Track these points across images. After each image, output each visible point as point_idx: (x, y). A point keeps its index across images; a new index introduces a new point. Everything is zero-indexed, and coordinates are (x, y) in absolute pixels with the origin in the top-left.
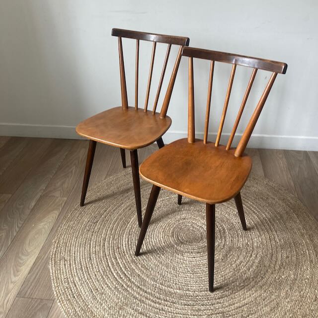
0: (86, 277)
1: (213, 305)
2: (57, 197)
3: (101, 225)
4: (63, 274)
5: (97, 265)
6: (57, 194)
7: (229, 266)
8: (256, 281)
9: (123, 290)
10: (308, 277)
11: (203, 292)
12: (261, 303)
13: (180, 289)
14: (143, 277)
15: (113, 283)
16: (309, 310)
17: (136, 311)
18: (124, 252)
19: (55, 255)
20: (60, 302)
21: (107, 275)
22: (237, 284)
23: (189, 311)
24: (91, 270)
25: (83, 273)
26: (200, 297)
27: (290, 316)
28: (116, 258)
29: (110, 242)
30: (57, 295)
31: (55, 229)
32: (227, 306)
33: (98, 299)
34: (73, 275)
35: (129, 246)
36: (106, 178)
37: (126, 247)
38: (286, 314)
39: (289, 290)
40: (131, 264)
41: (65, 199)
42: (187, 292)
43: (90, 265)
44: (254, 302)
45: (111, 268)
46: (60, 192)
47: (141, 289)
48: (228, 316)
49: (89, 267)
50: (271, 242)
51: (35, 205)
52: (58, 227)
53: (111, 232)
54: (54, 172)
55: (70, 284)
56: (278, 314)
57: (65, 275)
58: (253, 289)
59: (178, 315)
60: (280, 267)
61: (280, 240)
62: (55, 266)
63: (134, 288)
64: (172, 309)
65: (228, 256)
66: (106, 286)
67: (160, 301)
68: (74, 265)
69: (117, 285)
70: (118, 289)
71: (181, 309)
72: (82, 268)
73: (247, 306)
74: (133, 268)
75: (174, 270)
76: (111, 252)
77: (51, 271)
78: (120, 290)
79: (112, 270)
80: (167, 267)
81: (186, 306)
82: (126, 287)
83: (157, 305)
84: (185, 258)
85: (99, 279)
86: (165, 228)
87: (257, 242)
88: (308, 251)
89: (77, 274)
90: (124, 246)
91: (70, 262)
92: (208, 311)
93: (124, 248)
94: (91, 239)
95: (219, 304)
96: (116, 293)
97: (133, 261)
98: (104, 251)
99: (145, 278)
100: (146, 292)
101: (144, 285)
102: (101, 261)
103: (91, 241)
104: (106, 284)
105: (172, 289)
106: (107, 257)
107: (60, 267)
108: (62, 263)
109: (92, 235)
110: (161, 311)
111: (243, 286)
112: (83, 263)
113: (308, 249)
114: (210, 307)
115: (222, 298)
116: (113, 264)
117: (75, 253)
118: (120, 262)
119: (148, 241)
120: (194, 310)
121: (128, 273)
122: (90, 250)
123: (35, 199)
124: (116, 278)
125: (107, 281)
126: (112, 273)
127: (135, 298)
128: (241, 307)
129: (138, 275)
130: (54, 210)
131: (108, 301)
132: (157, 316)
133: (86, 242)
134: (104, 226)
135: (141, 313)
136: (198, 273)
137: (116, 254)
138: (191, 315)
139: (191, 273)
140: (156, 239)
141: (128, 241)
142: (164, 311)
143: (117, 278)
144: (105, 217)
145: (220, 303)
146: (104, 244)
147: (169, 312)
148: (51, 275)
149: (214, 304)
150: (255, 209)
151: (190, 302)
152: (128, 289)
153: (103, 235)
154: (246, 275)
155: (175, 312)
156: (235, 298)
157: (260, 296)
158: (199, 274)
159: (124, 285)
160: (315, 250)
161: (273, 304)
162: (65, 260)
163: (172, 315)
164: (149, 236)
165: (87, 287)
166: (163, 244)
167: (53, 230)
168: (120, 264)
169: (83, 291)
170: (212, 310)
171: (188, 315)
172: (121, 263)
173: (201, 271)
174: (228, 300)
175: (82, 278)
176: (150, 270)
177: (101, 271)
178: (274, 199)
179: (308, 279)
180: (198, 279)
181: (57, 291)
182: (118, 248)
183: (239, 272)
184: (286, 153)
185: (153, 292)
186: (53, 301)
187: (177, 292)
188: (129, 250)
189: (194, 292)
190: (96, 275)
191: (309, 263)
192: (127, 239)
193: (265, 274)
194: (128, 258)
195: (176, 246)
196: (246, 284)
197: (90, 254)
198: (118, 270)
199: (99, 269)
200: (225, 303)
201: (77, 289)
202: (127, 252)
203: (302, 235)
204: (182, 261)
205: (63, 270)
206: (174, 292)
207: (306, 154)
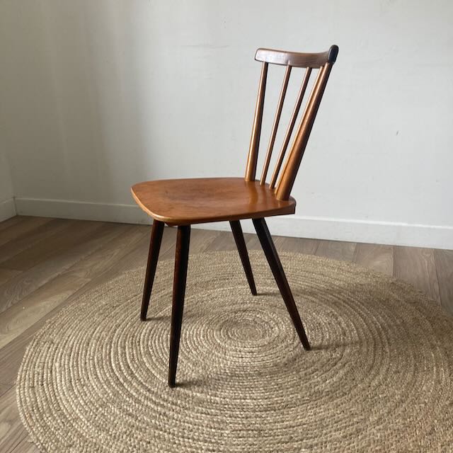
0: (71, 365)
1: (247, 418)
2: (79, 278)
3: (122, 310)
4: (41, 358)
7: (294, 373)
8: (331, 397)
9: (116, 384)
10: (426, 401)
11: (238, 401)
12: (330, 426)
13: (202, 393)
14: (153, 372)
15: (105, 375)
16: (415, 445)
17: (124, 412)
18: (139, 342)
19: (43, 335)
20: (19, 388)
21: (102, 365)
22: (299, 397)
23: (206, 422)
24: (83, 357)
25: (69, 360)
26: (230, 406)
27: (377, 448)
28: (124, 348)
29: (125, 329)
30: (21, 380)
32: (270, 423)
33: (75, 391)
34: (54, 360)
35: (149, 335)
37: (144, 336)
38: (369, 445)
39: (386, 415)
40: (143, 356)
41: (90, 280)
42: (212, 398)
43: (84, 352)
44: (318, 423)
45: (112, 357)
46: (85, 273)
48: (267, 435)
49: (82, 353)
50: (375, 351)
51: (46, 283)
52: (64, 307)
54: (90, 253)
55: (45, 370)
56: (356, 444)
57: (43, 359)
58: (322, 406)
59: (186, 424)
60: (379, 382)
62: (34, 348)
63: (134, 384)
64: (180, 416)
65: (297, 360)
66: (94, 377)
67: (165, 404)
68: (61, 350)
69: (110, 378)
70: (110, 383)
71: (193, 418)
72: (71, 353)
73: (304, 426)
74: (143, 361)
75: (204, 369)
76: (120, 340)
77: (26, 353)
78: (112, 383)
79: (112, 360)
80: (195, 364)
81: (203, 415)
82: (122, 382)
83: (159, 408)
84: (228, 357)
85: (88, 368)
86: (211, 320)
88: (437, 368)
89: (61, 359)
90: (142, 335)
91: (58, 345)
92: (236, 425)
93: (142, 337)
94: (100, 323)
95: (258, 419)
96: (105, 387)
98: (111, 339)
99: (155, 374)
101: (151, 383)
102: (102, 348)
103: (98, 326)
104: (96, 375)
105: (190, 392)
106: (113, 345)
107: (41, 350)
108: (47, 345)
109: (104, 320)
110: (161, 417)
111: (307, 400)
112: (75, 349)
113: (437, 365)
114: (242, 421)
115: (266, 411)
116: (116, 353)
117: (69, 337)
118: (127, 353)
120: (213, 422)
121: (133, 366)
122: (92, 335)
123: (49, 278)
124: (113, 370)
125: (98, 371)
126: (110, 363)
127: (130, 396)
128: (294, 427)
129: (148, 369)
130: (68, 290)
131: (88, 395)
133: (91, 326)
134: (125, 311)
135: (130, 415)
136: (239, 377)
137: (127, 343)
138: (207, 427)
139: (228, 376)
140: (193, 332)
141: (151, 330)
142: (167, 417)
143: (115, 370)
144: (132, 302)
145: (260, 417)
146: (116, 330)
147: (174, 418)
148: (25, 356)
149: (250, 417)
150: (363, 310)
151: (213, 410)
152: (125, 384)
153: (118, 321)
154: (316, 388)
155: (182, 420)
156: (288, 414)
157: (332, 416)
158: (241, 378)
159: (121, 380)
160: (450, 368)
161: (352, 429)
162: (52, 343)
163: (176, 424)
165: (67, 376)
166: (202, 338)
167: (56, 310)
168: (127, 355)
169: (58, 380)
170: (243, 424)
171: (202, 426)
172: (130, 353)
173: (246, 375)
174: (275, 415)
175: (64, 365)
177: (96, 359)
178: (399, 301)
179: (426, 404)
180: (237, 383)
181: (23, 376)
182: (133, 337)
183: (306, 383)
184: (437, 253)
185: (159, 392)
186: (12, 386)
187: (196, 395)
188: (148, 340)
189: (224, 398)
190: (86, 363)
191: (433, 383)
192: (150, 328)
193: (351, 389)
194: (142, 349)
195: (219, 341)
196: (314, 399)
197: (90, 340)
198: (120, 361)
199: (93, 357)
200: (269, 418)
201: (52, 375)
202: (143, 342)
203: (433, 347)
204: (221, 360)
205: (43, 353)
206: (193, 395)
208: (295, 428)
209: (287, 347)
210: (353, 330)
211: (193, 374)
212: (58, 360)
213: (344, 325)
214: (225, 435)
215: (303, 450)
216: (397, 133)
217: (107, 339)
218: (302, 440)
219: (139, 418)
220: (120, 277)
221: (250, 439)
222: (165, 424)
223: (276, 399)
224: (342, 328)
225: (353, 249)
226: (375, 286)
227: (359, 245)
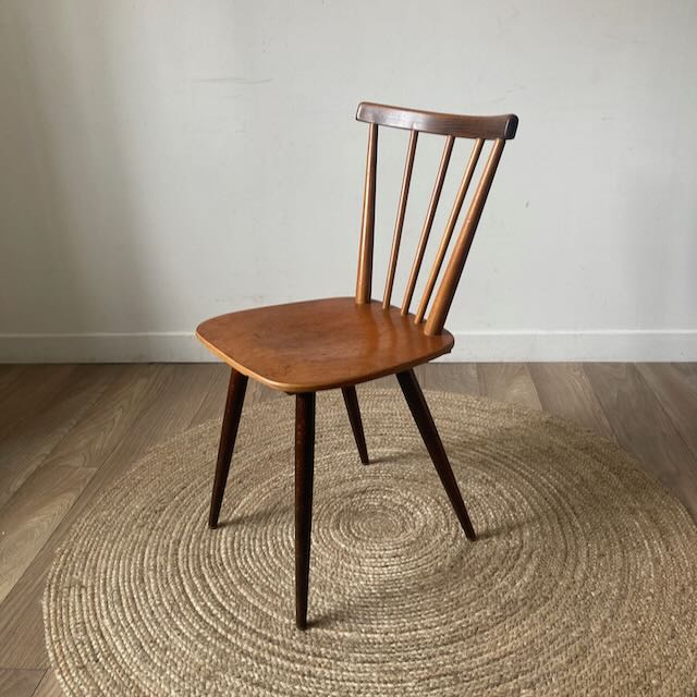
0: (129, 619)
1: (430, 658)
2: (76, 468)
3: (172, 515)
5: (158, 592)
6: (77, 461)
7: (468, 578)
8: (531, 607)
9: (216, 639)
10: (652, 591)
11: (408, 634)
12: (546, 650)
13: (351, 631)
14: (264, 610)
15: (192, 627)
16: (660, 656)
17: (246, 681)
18: (222, 564)
19: (59, 576)
20: (61, 672)
21: (180, 611)
22: (488, 614)
23: (374, 674)
24: (143, 602)
25: (123, 611)
26: (399, 644)
27: (616, 670)
28: (202, 577)
29: (191, 547)
30: (56, 659)
31: (66, 528)
32: (464, 660)
33: (155, 660)
34: (99, 616)
35: (233, 550)
37: (226, 553)
38: (604, 668)
39: (609, 620)
40: (238, 587)
41: (95, 469)
42: (369, 636)
43: (141, 593)
44: (529, 647)
45: (190, 596)
46: (82, 458)
47: (259, 635)
48: (467, 679)
49: (138, 597)
50: (562, 527)
51: (23, 485)
52: (73, 523)
53: (194, 528)
54: (74, 422)
55: (90, 635)
56: (588, 669)
57: (78, 616)
58: (524, 623)
59: (347, 683)
60: (585, 574)
61: (583, 524)
62: (55, 600)
63: (244, 634)
64: (333, 672)
65: (465, 559)
66: (176, 633)
67: (304, 657)
68: (102, 596)
69: (202, 631)
70: (205, 638)
71: (353, 672)
72: (120, 599)
73: (512, 656)
74: (242, 596)
75: (338, 592)
76: (190, 566)
77: (45, 610)
78: (209, 639)
79: (192, 600)
81: (367, 665)
82: (224, 633)
83: (298, 666)
84: (365, 568)
85: (160, 620)
88: (649, 541)
89: (109, 613)
90: (222, 552)
91: (93, 589)
92: (420, 672)
93: (223, 556)
94: (146, 542)
95: (445, 657)
96: (200, 646)
98: (175, 565)
99: (269, 613)
100: (271, 640)
101: (268, 627)
102: (168, 583)
103: (145, 546)
104: (177, 629)
105: (333, 632)
106: (182, 576)
107: (67, 601)
108: (74, 592)
109: (150, 535)
110: (306, 678)
111: (501, 616)
112: (125, 591)
113: (646, 537)
114: (425, 664)
115: (452, 643)
116: (194, 589)
117: (105, 572)
118: (211, 585)
119: (279, 539)
120: (385, 673)
121: (230, 605)
122: (142, 564)
123: (24, 474)
124: (201, 617)
125: (178, 623)
126: (191, 605)
127: (245, 654)
128: (498, 660)
129: (254, 607)
130: (66, 491)
131: (179, 663)
132: (297, 687)
133: (133, 549)
134: (178, 517)
135: (258, 684)
136: (394, 597)
137: (203, 568)
138: (379, 682)
139: (377, 598)
141: (233, 543)
142: (314, 677)
143: (204, 617)
144: (182, 500)
145: (448, 653)
146: (176, 550)
147: (326, 678)
148: (45, 617)
149: (434, 656)
150: (524, 468)
151: (377, 655)
152: (229, 637)
153: (174, 535)
154: (506, 596)
155: (339, 678)
156: (483, 642)
157: (542, 635)
158: (397, 599)
159: (220, 630)
160: (664, 539)
161: (574, 649)
162: (82, 587)
163: (333, 685)
164: (282, 530)
165: (130, 638)
167: (61, 531)
168: (213, 589)
169: (119, 648)
170: (428, 668)
171: (372, 682)
172: (215, 585)
173: (402, 592)
174: (466, 646)
175: (118, 620)
176: (283, 595)
177: (166, 604)
178: (566, 449)
179: (652, 596)
180: (395, 608)
181: (57, 651)
182: (209, 557)
183: (490, 590)
184: (588, 368)
185: (287, 641)
186: (45, 671)
187: (344, 636)
188: (235, 560)
189: (386, 634)
190: (153, 612)
191: (651, 563)
192: (229, 539)
193: (552, 591)
194: (231, 575)
195: (343, 546)
196: (508, 613)
197: (141, 572)
198: (206, 600)
199: (161, 600)
200: (460, 653)
201: (105, 642)
202: (229, 564)
203: (633, 511)
204: (357, 574)
205: (74, 607)
206: (339, 637)
207: (632, 368)
208: (501, 661)
209: (443, 540)
210: (522, 502)
211: (326, 603)
213: (507, 495)
214: (410, 689)
215: (524, 691)
216: (527, 205)
217: (169, 567)
218: (516, 677)
219: (274, 687)
220: (148, 458)
221: (447, 689)
222: (316, 688)
223: (459, 622)
224: (507, 500)
225: (474, 373)
226: (526, 430)
227: (480, 366)
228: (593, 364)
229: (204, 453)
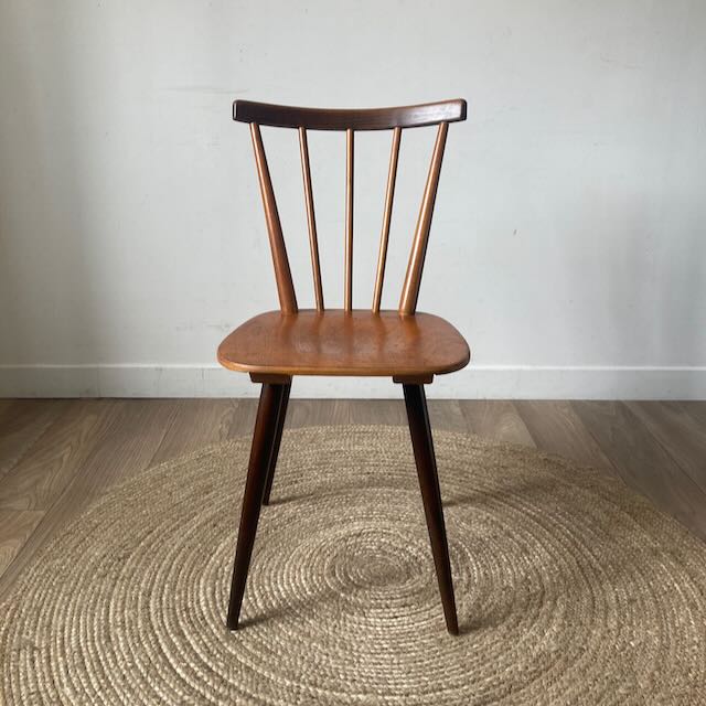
0: (95, 685)
2: (20, 511)
3: (139, 562)
4: (26, 684)
6: (20, 504)
7: (490, 628)
8: (567, 660)
10: (696, 639)
11: (432, 695)
13: (365, 693)
14: (260, 671)
15: (174, 693)
18: (203, 618)
21: (157, 675)
22: (520, 669)
24: (112, 665)
25: (87, 677)
28: (180, 634)
29: (164, 599)
31: (10, 579)
34: (57, 683)
35: (215, 603)
36: (150, 466)
37: (207, 605)
39: (657, 673)
40: (225, 645)
41: (42, 513)
42: (387, 698)
43: (109, 655)
45: (168, 655)
46: (28, 500)
49: (105, 659)
50: (583, 572)
52: (20, 574)
53: (166, 578)
54: (15, 461)
57: (31, 685)
58: (562, 678)
60: (619, 623)
61: (604, 567)
63: (238, 701)
65: (483, 607)
66: (154, 701)
68: (60, 659)
69: (186, 698)
72: (83, 662)
74: (230, 654)
75: (344, 648)
76: (165, 620)
79: (171, 661)
80: (326, 644)
82: (213, 700)
84: (372, 620)
85: (133, 686)
86: (310, 558)
87: (550, 574)
88: (679, 584)
89: (69, 680)
90: (202, 604)
91: (48, 651)
93: (204, 609)
94: (110, 594)
97: (228, 638)
98: (147, 620)
99: (266, 674)
101: (266, 691)
102: (140, 642)
103: (110, 599)
104: (156, 696)
105: (345, 695)
106: (157, 632)
107: (17, 667)
108: (25, 656)
109: (114, 586)
111: (535, 671)
112: (88, 652)
113: (676, 580)
115: (485, 703)
116: (172, 647)
117: (63, 631)
118: (192, 642)
119: (267, 589)
121: (218, 666)
122: (107, 620)
124: (183, 680)
125: (157, 689)
126: (171, 667)
129: (247, 667)
130: (9, 537)
133: (95, 602)
134: (146, 564)
136: (409, 652)
137: (181, 623)
139: (390, 653)
140: (289, 584)
141: (213, 594)
143: (187, 680)
144: (149, 546)
146: (148, 603)
150: (529, 508)
153: (142, 585)
154: (537, 648)
156: (520, 702)
157: (585, 692)
158: (413, 654)
159: (208, 696)
160: (695, 582)
162: (34, 649)
164: (269, 579)
166: (309, 593)
168: (195, 647)
172: (197, 643)
173: (418, 646)
175: (82, 688)
176: (279, 653)
177: (139, 666)
178: (570, 487)
179: (698, 646)
180: (412, 665)
182: (187, 610)
183: (517, 642)
184: (576, 406)
187: (358, 699)
189: (407, 695)
190: (124, 677)
191: (688, 609)
192: (209, 589)
193: (586, 641)
194: (215, 631)
195: (343, 595)
196: (543, 667)
197: (107, 628)
198: (188, 660)
199: (132, 661)
202: (211, 618)
203: (655, 553)
204: (363, 627)
205: (25, 673)
206: (352, 700)
207: (621, 406)
210: (534, 544)
211: (332, 661)
212: (64, 680)
213: (518, 537)
217: (140, 622)
220: (104, 499)
223: (488, 680)
224: (518, 542)
225: (457, 410)
226: (524, 467)
227: (462, 402)
228: (580, 402)
229: (170, 494)
